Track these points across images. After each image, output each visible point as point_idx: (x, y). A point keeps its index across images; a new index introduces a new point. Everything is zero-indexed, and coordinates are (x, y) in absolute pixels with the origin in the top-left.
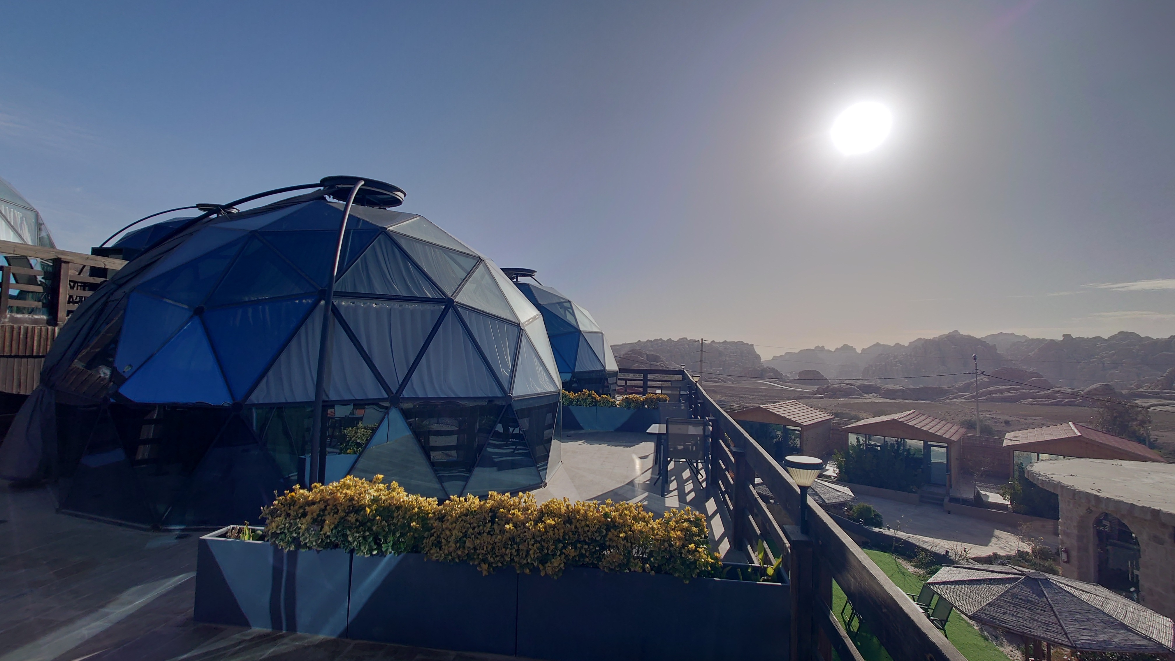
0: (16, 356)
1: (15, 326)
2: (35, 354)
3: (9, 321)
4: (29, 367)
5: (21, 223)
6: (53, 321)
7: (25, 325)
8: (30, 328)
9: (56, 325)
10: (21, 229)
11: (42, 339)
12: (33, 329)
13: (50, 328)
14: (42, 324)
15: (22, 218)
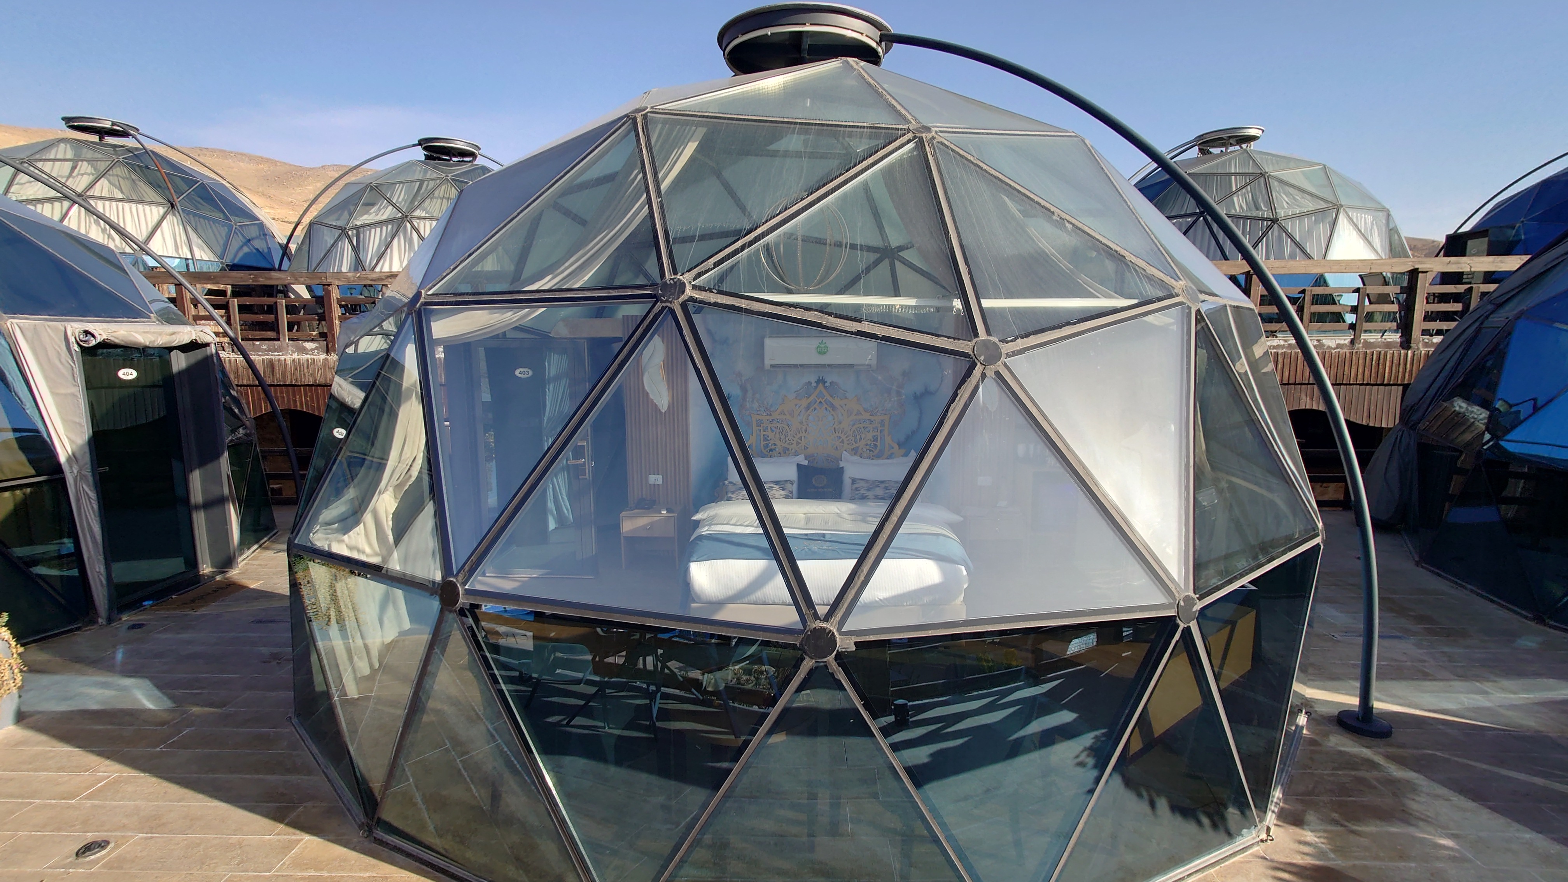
0: (1367, 384)
1: (1368, 351)
2: (1385, 382)
3: (1363, 347)
4: (1379, 396)
5: (1371, 230)
6: (1406, 343)
7: (1378, 349)
8: (1382, 353)
9: (1409, 348)
10: (1371, 235)
11: (1394, 365)
12: (1386, 354)
13: (1403, 352)
14: (1395, 347)
15: (1372, 224)
